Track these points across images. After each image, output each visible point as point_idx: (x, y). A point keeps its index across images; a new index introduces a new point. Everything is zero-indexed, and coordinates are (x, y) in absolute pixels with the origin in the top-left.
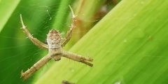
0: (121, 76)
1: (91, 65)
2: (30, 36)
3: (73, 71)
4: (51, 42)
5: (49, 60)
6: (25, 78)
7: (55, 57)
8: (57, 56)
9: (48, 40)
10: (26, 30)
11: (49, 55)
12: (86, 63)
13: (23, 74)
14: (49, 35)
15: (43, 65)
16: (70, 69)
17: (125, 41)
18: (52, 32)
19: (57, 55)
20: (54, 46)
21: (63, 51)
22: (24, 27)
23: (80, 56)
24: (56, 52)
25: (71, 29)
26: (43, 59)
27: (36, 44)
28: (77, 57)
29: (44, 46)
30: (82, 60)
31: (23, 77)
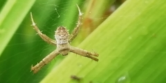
1: (97, 60)
2: (40, 33)
3: (81, 66)
4: (58, 39)
5: (57, 54)
6: (35, 72)
7: (63, 53)
9: (56, 36)
10: (36, 27)
11: (57, 51)
12: (91, 58)
13: (33, 68)
14: (57, 32)
15: (51, 60)
16: (79, 65)
17: (130, 38)
18: (60, 29)
19: (64, 50)
20: (62, 42)
21: (71, 47)
22: (34, 24)
23: (86, 51)
24: (63, 48)
25: (78, 26)
26: (51, 54)
27: (45, 40)
28: (83, 52)
29: (53, 42)
30: (88, 55)
31: (33, 71)
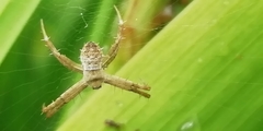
0: (194, 113)
1: (147, 96)
2: (56, 52)
3: (121, 105)
4: (85, 62)
5: (84, 88)
6: (48, 115)
7: (93, 84)
8: (97, 82)
9: (83, 58)
10: (50, 44)
11: (83, 81)
12: (139, 93)
13: (45, 109)
14: (83, 51)
15: (75, 96)
16: (117, 103)
17: (200, 60)
18: (89, 46)
19: (96, 80)
20: (91, 67)
21: (106, 74)
22: (46, 38)
23: (131, 82)
24: (94, 77)
25: (117, 42)
26: (74, 86)
27: (64, 64)
28: (126, 84)
29: (77, 67)
30: (134, 89)
31: (45, 113)
